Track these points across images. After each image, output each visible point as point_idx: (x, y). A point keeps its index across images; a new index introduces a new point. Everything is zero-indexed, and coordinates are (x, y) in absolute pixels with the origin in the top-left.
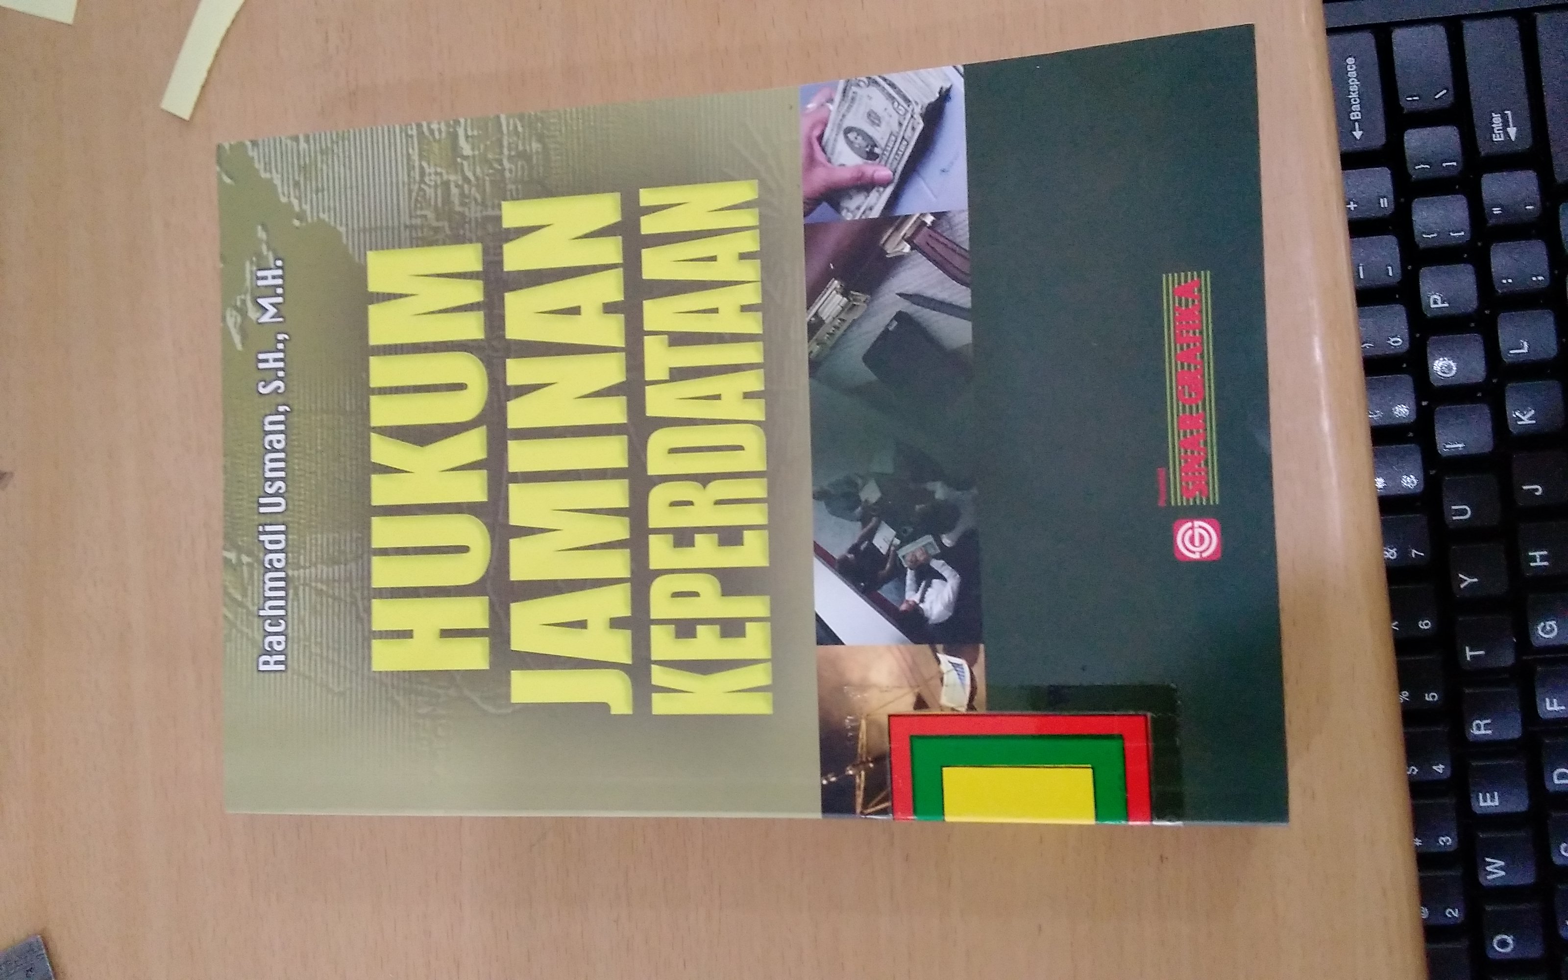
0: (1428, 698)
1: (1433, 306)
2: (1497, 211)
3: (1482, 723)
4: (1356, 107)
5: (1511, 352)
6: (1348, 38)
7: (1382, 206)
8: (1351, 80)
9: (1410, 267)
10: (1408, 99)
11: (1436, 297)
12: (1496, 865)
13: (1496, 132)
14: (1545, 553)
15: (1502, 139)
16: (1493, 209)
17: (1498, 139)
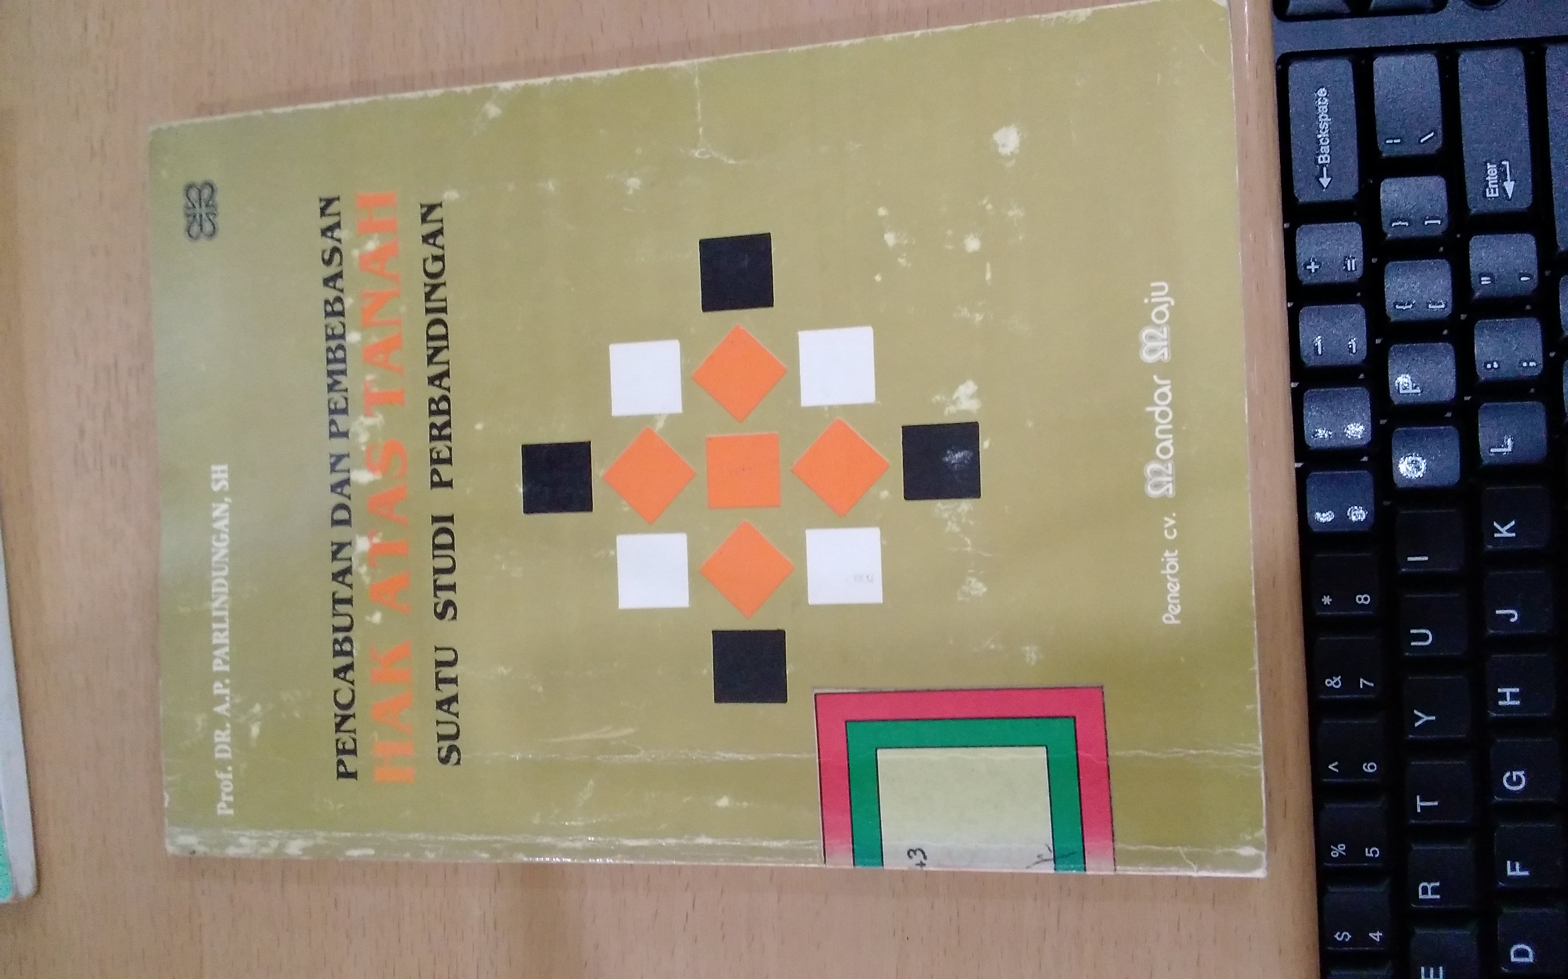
0: (1369, 853)
1: (1401, 391)
2: (1485, 280)
3: (1430, 886)
4: (1325, 149)
5: (1492, 450)
6: (1320, 66)
7: (1349, 269)
8: (1320, 117)
9: (1378, 341)
10: (1387, 142)
11: (1406, 380)
13: (1490, 186)
14: (1518, 690)
15: (1497, 195)
16: (1481, 279)
17: (1492, 195)
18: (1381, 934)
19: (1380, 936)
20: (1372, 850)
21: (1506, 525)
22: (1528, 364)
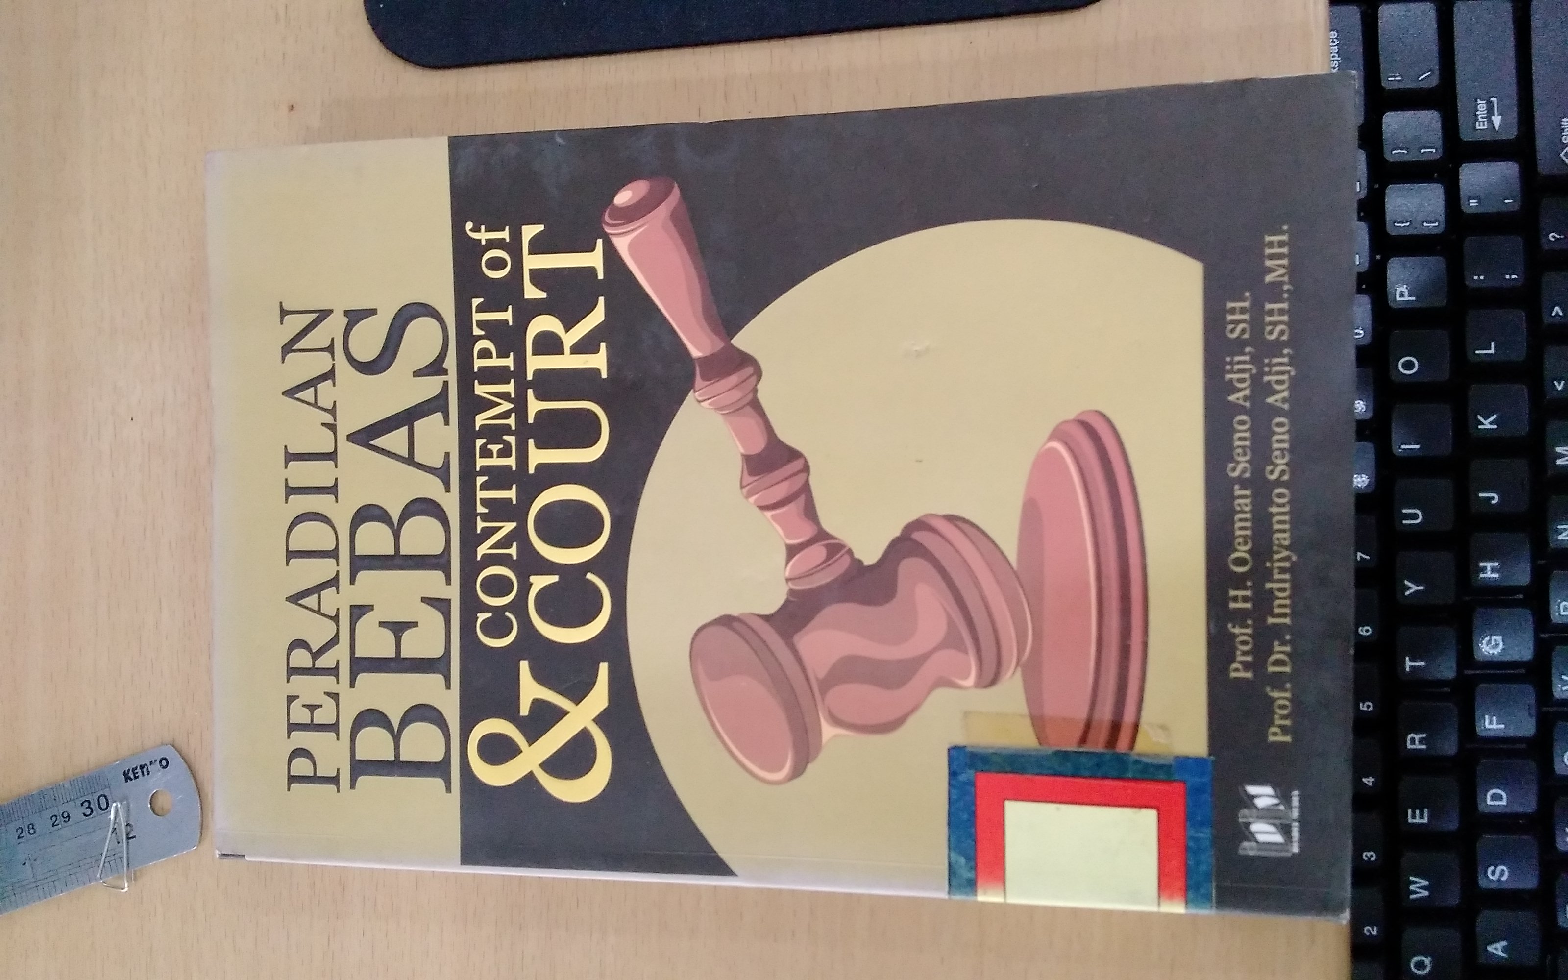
0: (1363, 707)
1: (1398, 299)
2: (1473, 203)
3: (1417, 737)
5: (1477, 352)
9: (1378, 257)
10: (1390, 79)
11: (1402, 289)
12: (1421, 885)
13: (1480, 120)
15: (1486, 127)
16: (1469, 201)
17: (1482, 128)
18: (1373, 780)
19: (1372, 781)
20: (1365, 704)
21: (1489, 417)
22: (1510, 276)
